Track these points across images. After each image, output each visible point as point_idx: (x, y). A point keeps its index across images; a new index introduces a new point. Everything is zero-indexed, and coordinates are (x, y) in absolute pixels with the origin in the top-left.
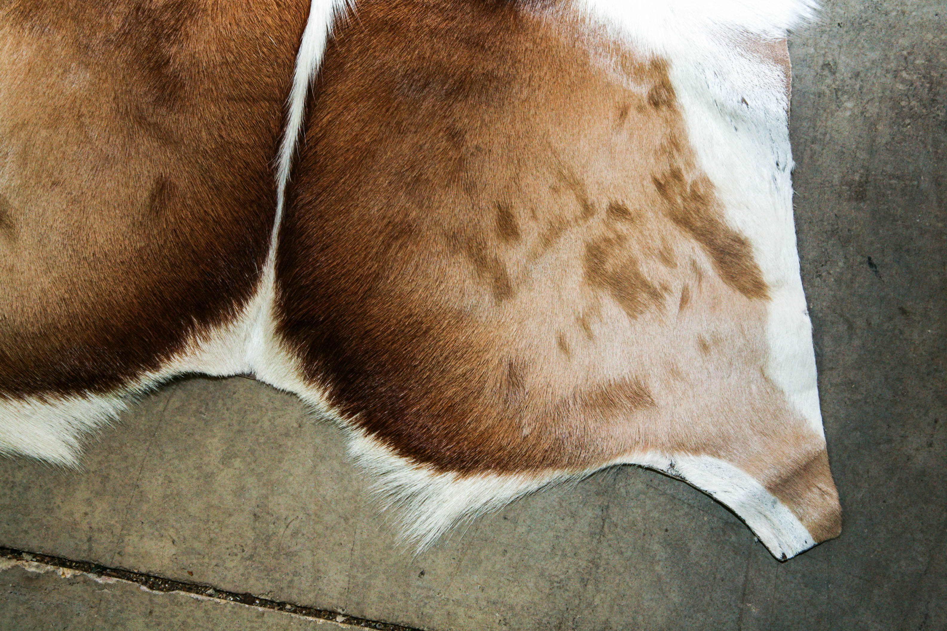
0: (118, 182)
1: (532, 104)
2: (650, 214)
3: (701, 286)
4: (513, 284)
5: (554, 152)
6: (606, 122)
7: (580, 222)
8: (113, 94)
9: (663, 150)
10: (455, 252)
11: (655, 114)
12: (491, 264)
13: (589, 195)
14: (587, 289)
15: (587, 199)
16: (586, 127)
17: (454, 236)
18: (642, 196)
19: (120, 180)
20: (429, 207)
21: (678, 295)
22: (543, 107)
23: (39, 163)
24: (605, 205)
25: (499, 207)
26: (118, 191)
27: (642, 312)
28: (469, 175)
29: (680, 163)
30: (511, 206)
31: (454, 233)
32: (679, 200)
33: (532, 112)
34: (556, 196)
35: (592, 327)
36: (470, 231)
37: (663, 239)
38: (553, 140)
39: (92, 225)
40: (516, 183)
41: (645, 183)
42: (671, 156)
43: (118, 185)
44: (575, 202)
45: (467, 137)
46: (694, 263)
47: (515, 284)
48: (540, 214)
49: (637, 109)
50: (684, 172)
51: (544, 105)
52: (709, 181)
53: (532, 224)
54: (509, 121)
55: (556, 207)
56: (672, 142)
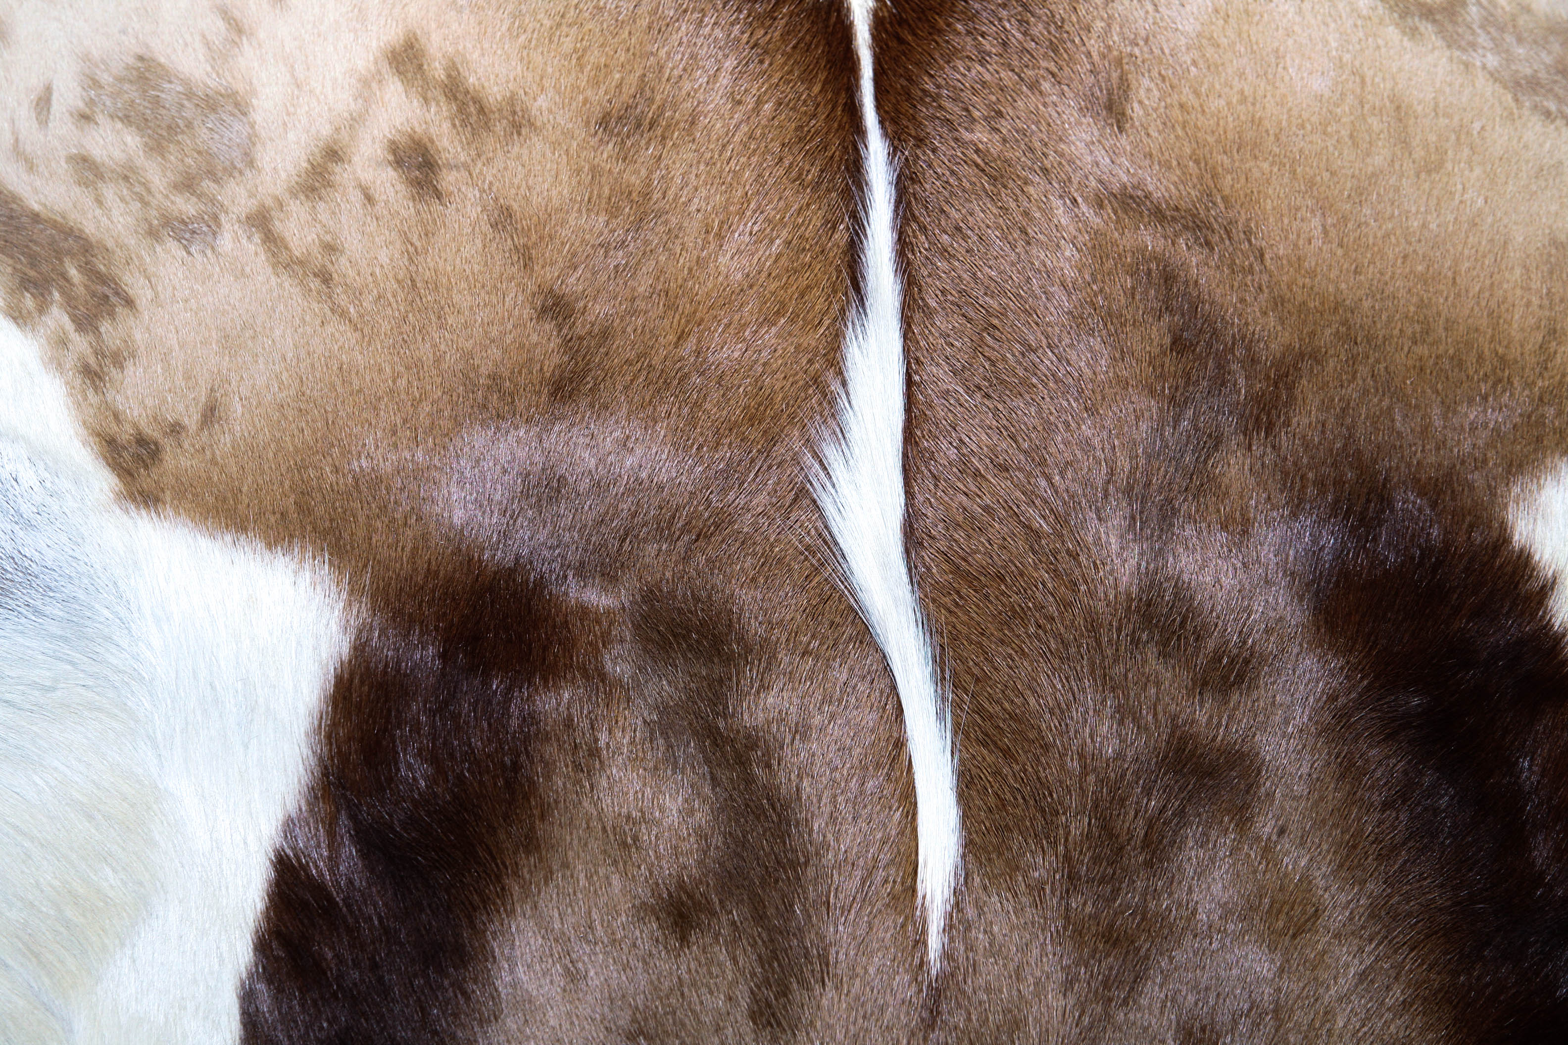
0: (1203, 111)
1: (403, 396)
2: (132, 242)
3: (13, 133)
4: (385, 68)
5: (343, 314)
6: (244, 392)
7: (269, 202)
8: (1268, 262)
9: (118, 360)
10: (512, 100)
11: (143, 424)
12: (438, 93)
13: (260, 250)
14: (240, 87)
15: (264, 242)
16: (285, 376)
17: (517, 127)
18: (152, 269)
19: (1199, 116)
20: (578, 171)
21: (58, 107)
22: (380, 393)
23: (1367, 107)
24: (226, 242)
25: (439, 195)
26: (1197, 94)
27: (128, 68)
28: (509, 241)
29: (81, 343)
30: (414, 200)
31: (519, 134)
32: (73, 273)
33: (402, 383)
34: (328, 238)
35: (221, 24)
36: (490, 143)
37: (99, 201)
38: (352, 337)
39: (1226, 22)
40: (412, 244)
41: (149, 294)
42: (99, 353)
43: (1201, 106)
44: (287, 235)
45: (527, 312)
46: (31, 168)
47: (384, 71)
48: (356, 197)
49: (183, 428)
50: (69, 326)
51: (380, 399)
52: (15, 319)
53: (367, 175)
54: (448, 358)
55: (324, 217)
56: (100, 378)
